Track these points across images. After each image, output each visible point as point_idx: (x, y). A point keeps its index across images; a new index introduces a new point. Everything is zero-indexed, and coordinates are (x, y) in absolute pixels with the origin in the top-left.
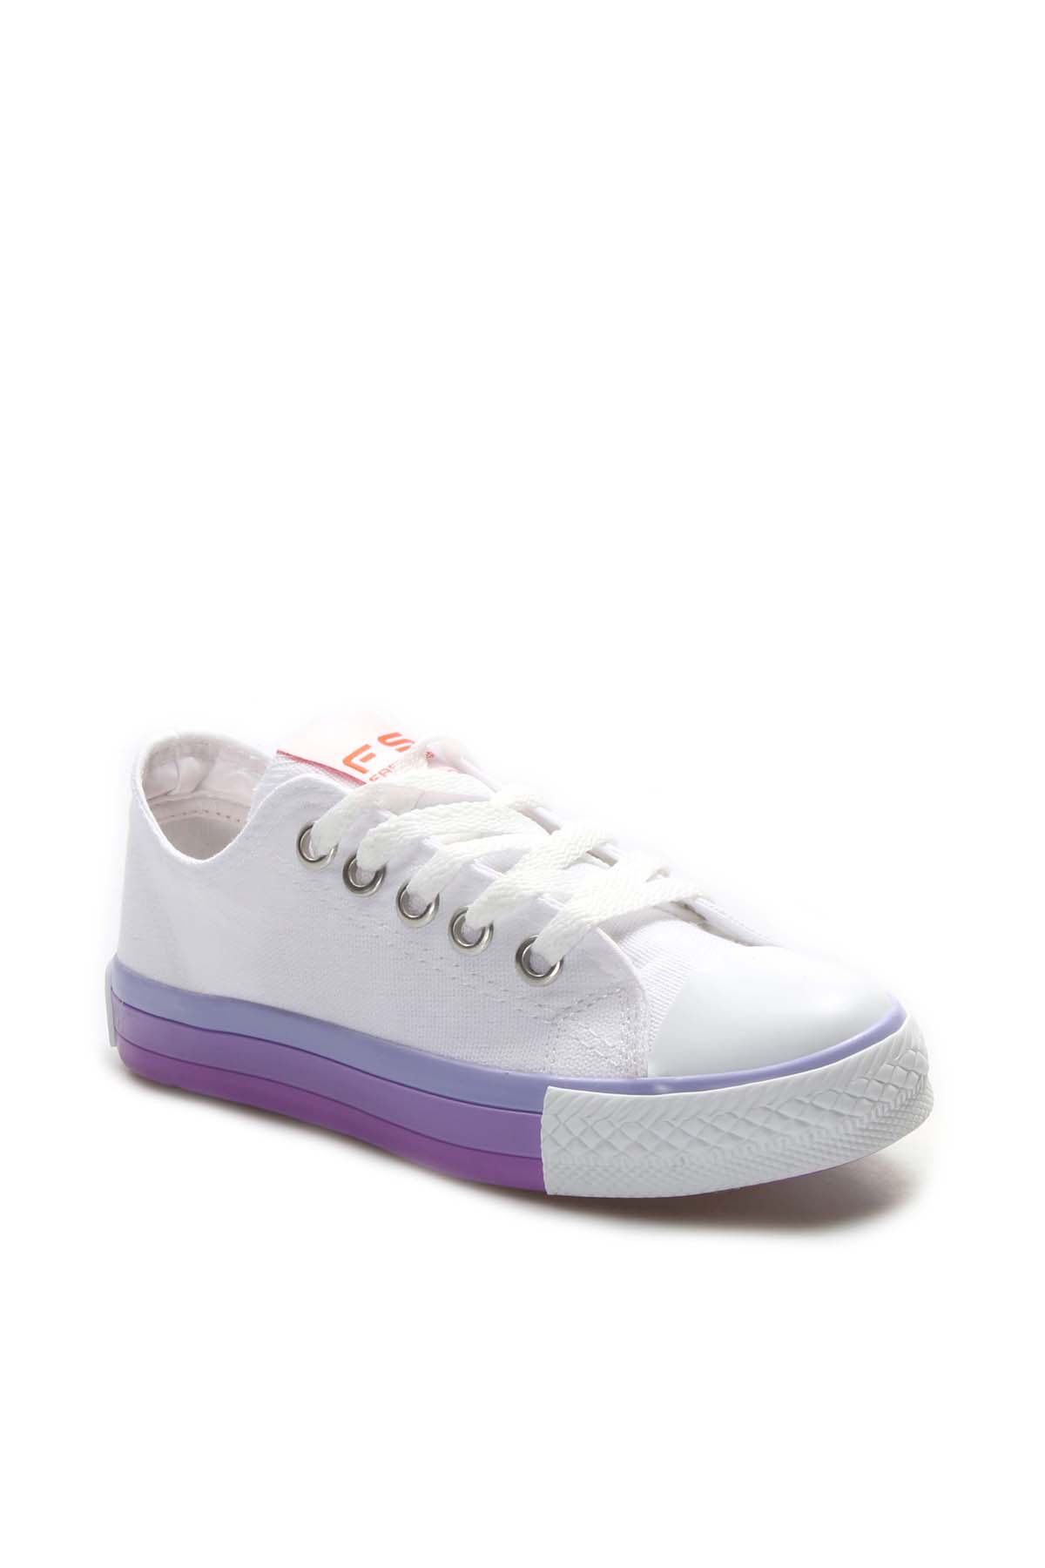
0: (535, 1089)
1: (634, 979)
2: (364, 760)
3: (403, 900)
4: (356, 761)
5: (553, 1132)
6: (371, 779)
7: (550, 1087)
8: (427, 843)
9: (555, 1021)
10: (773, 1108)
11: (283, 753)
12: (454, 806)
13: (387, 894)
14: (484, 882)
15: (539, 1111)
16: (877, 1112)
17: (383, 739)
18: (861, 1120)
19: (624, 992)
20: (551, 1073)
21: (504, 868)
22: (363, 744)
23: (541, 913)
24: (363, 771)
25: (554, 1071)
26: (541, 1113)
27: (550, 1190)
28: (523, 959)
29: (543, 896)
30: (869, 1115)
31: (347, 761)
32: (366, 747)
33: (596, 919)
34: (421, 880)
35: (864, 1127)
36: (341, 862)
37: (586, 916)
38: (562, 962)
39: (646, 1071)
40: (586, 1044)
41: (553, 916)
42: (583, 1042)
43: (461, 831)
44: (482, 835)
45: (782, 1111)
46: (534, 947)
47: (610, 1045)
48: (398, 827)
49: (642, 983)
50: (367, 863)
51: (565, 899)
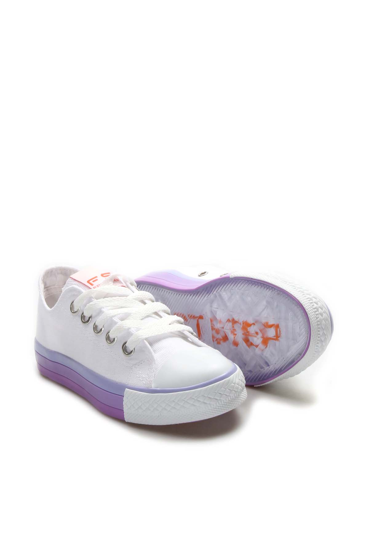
0: (122, 388)
1: (152, 357)
2: (93, 281)
3: (95, 327)
4: (91, 282)
5: (126, 403)
6: (94, 288)
7: (126, 389)
8: (103, 309)
9: (132, 368)
10: (186, 400)
11: (71, 278)
12: (114, 298)
13: (91, 325)
14: (116, 323)
15: (123, 395)
16: (219, 403)
17: (102, 275)
18: (213, 405)
19: (150, 361)
20: (127, 384)
21: (122, 319)
22: (95, 276)
23: (129, 334)
24: (92, 285)
27: (126, 420)
28: (124, 348)
29: (131, 329)
30: (216, 404)
31: (88, 282)
32: (96, 277)
33: (144, 337)
34: (99, 321)
35: (215, 407)
36: (81, 313)
37: (142, 336)
38: (134, 349)
39: (152, 386)
40: (138, 376)
41: (132, 335)
42: (137, 375)
43: (114, 306)
44: (121, 308)
45: (188, 401)
46: (127, 345)
47: (144, 376)
48: (95, 304)
49: (155, 358)
50: (87, 315)
51: (138, 329)
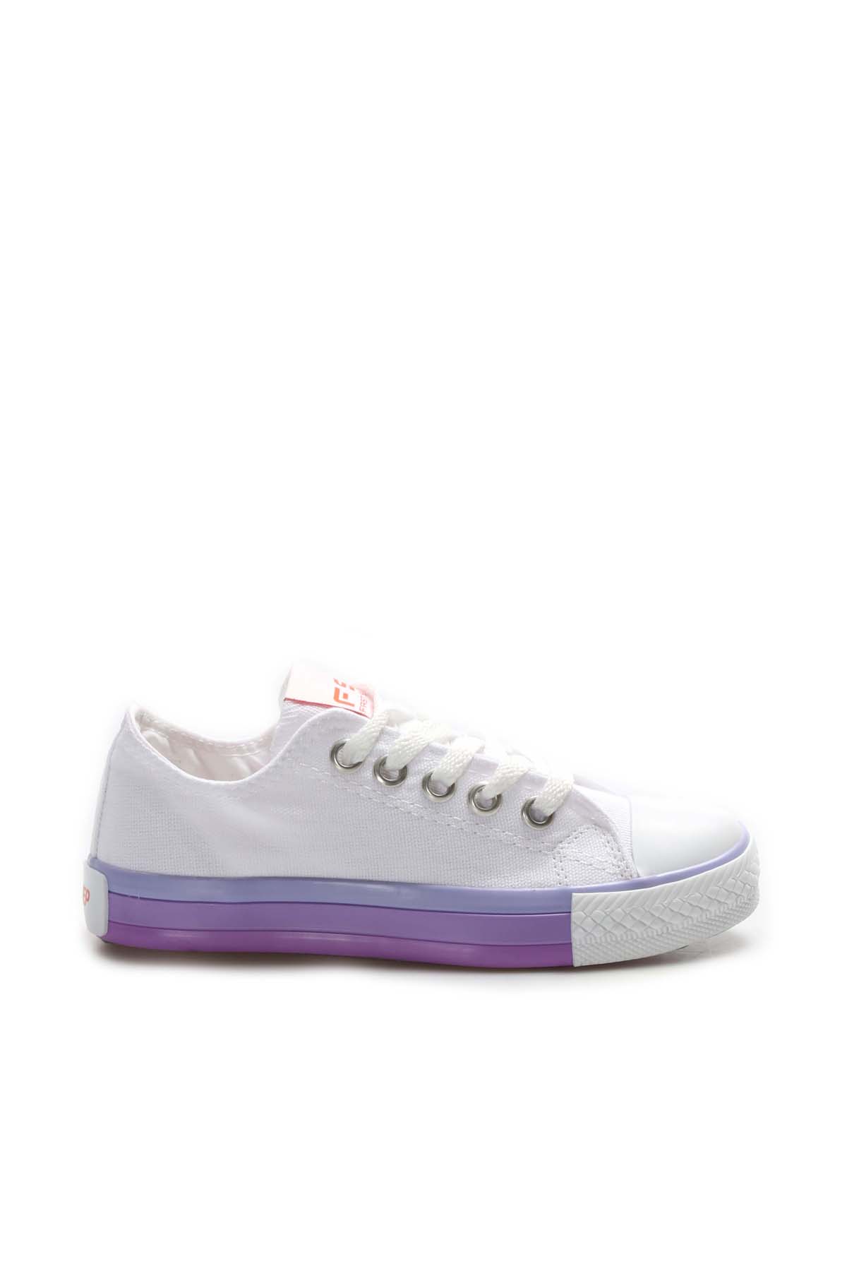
0: (565, 897)
2: (345, 698)
3: (429, 787)
4: (341, 699)
7: (574, 894)
9: (556, 851)
11: (289, 699)
13: (414, 780)
15: (567, 911)
20: (567, 885)
24: (351, 704)
25: (569, 884)
26: (570, 912)
27: (576, 964)
28: (530, 813)
34: (442, 768)
38: (556, 813)
39: (639, 874)
42: (582, 861)
46: (535, 806)
